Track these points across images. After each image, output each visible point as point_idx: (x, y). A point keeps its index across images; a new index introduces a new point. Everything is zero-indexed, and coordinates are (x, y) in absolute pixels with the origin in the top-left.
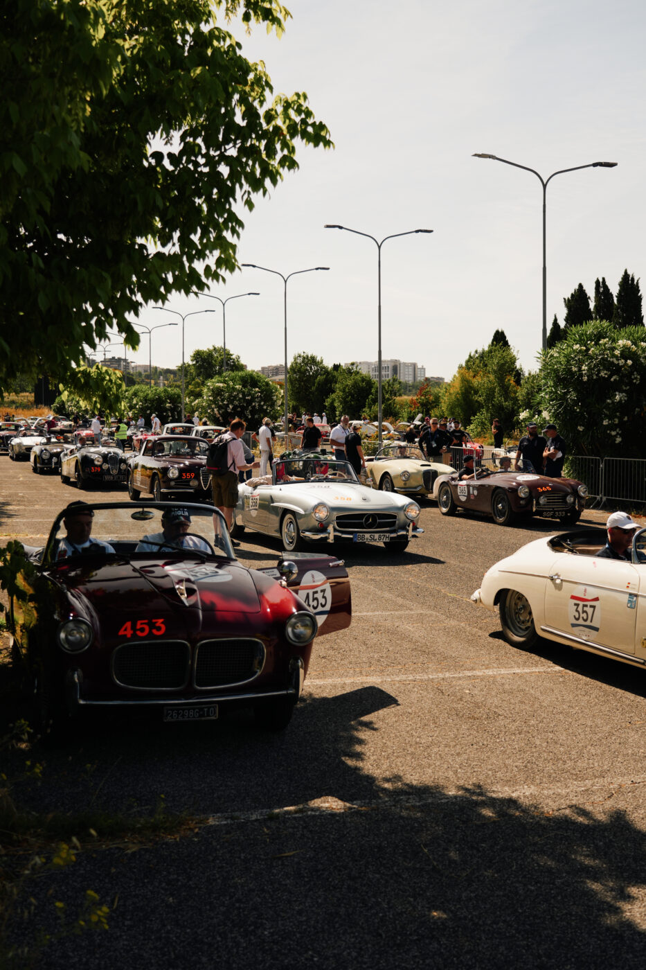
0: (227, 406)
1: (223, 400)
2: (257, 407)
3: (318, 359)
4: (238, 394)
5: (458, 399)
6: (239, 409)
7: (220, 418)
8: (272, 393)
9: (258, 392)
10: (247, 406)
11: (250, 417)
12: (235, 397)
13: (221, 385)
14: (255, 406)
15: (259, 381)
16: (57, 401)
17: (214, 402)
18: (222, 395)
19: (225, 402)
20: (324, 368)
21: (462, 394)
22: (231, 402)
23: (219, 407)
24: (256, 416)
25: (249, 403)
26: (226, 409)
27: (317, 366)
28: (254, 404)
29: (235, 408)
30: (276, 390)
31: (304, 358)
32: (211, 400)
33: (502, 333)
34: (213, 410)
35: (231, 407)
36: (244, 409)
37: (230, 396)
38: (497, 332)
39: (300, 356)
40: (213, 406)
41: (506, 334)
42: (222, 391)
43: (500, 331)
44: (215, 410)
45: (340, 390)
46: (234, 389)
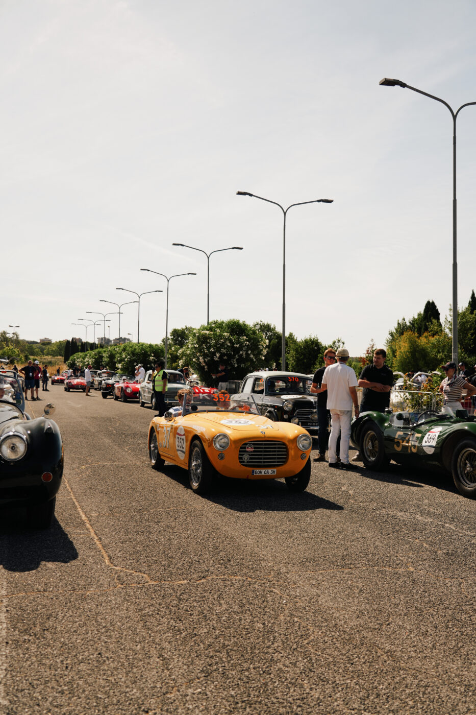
0: (214, 354)
1: (208, 348)
2: (244, 356)
3: (272, 326)
4: (225, 341)
5: (408, 357)
6: (225, 358)
7: (206, 367)
8: (259, 342)
9: (246, 340)
10: (235, 355)
11: (236, 365)
12: (223, 345)
13: (208, 332)
14: (242, 355)
15: (246, 329)
16: (71, 358)
17: (200, 350)
18: (207, 343)
19: (212, 350)
20: (277, 333)
21: (410, 352)
22: (218, 350)
23: (205, 356)
24: (242, 365)
25: (236, 351)
26: (212, 358)
27: (271, 332)
28: (241, 353)
29: (222, 355)
30: (262, 340)
31: (261, 326)
32: (195, 348)
33: (433, 303)
34: (198, 359)
35: (218, 355)
36: (230, 357)
37: (216, 343)
38: (429, 302)
39: (258, 324)
40: (198, 354)
41: (436, 304)
42: (209, 338)
43: (431, 301)
44: (201, 358)
45: (294, 350)
46: (221, 336)
